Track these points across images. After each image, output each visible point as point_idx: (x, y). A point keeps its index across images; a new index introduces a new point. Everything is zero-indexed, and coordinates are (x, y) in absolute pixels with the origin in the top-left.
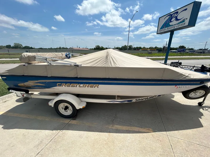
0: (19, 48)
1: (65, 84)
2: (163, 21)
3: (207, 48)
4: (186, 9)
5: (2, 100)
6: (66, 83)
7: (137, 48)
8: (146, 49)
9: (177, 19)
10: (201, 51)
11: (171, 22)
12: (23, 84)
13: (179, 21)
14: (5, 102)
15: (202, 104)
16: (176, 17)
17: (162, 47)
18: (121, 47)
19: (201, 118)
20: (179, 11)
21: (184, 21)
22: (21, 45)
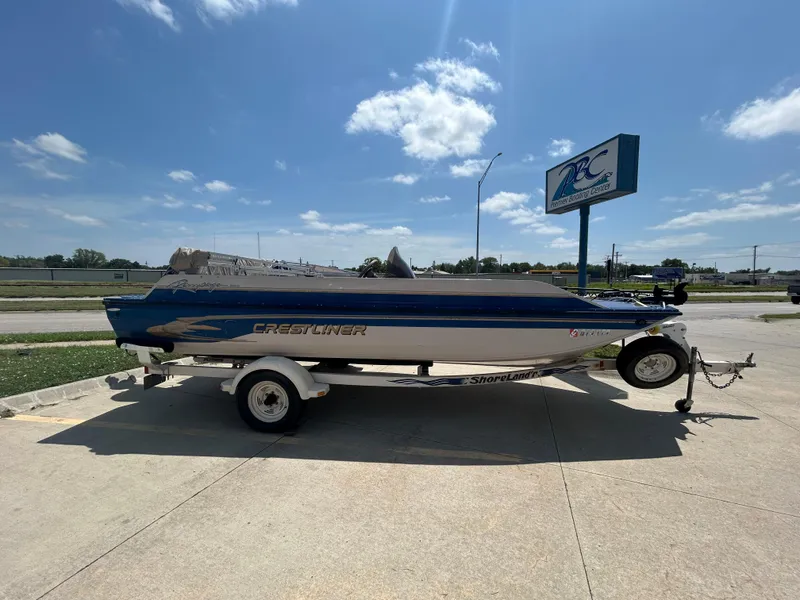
0: (90, 265)
1: (275, 326)
2: (558, 180)
3: (764, 268)
4: (606, 152)
5: (68, 394)
6: (279, 322)
7: (514, 266)
8: (548, 270)
9: (589, 176)
10: (746, 277)
11: (576, 181)
12: (161, 326)
13: (595, 180)
14: (76, 399)
15: (686, 405)
16: (587, 169)
17: (604, 265)
18: (455, 263)
19: (684, 438)
20: (591, 156)
21: (605, 179)
22: (102, 256)
